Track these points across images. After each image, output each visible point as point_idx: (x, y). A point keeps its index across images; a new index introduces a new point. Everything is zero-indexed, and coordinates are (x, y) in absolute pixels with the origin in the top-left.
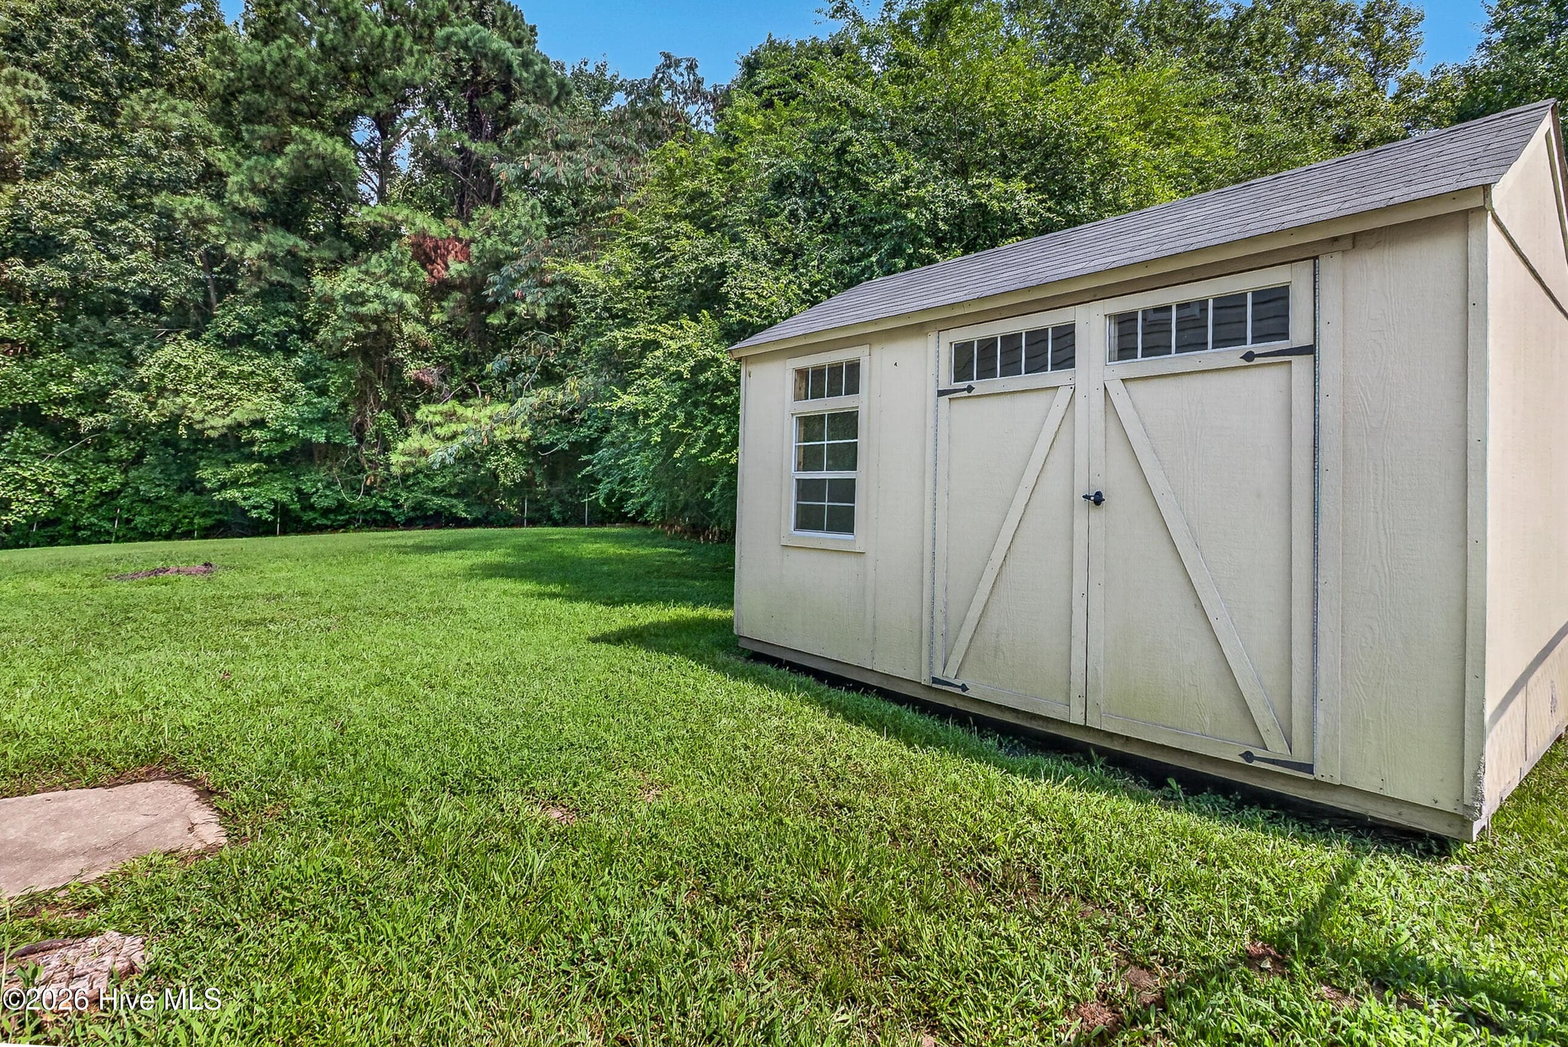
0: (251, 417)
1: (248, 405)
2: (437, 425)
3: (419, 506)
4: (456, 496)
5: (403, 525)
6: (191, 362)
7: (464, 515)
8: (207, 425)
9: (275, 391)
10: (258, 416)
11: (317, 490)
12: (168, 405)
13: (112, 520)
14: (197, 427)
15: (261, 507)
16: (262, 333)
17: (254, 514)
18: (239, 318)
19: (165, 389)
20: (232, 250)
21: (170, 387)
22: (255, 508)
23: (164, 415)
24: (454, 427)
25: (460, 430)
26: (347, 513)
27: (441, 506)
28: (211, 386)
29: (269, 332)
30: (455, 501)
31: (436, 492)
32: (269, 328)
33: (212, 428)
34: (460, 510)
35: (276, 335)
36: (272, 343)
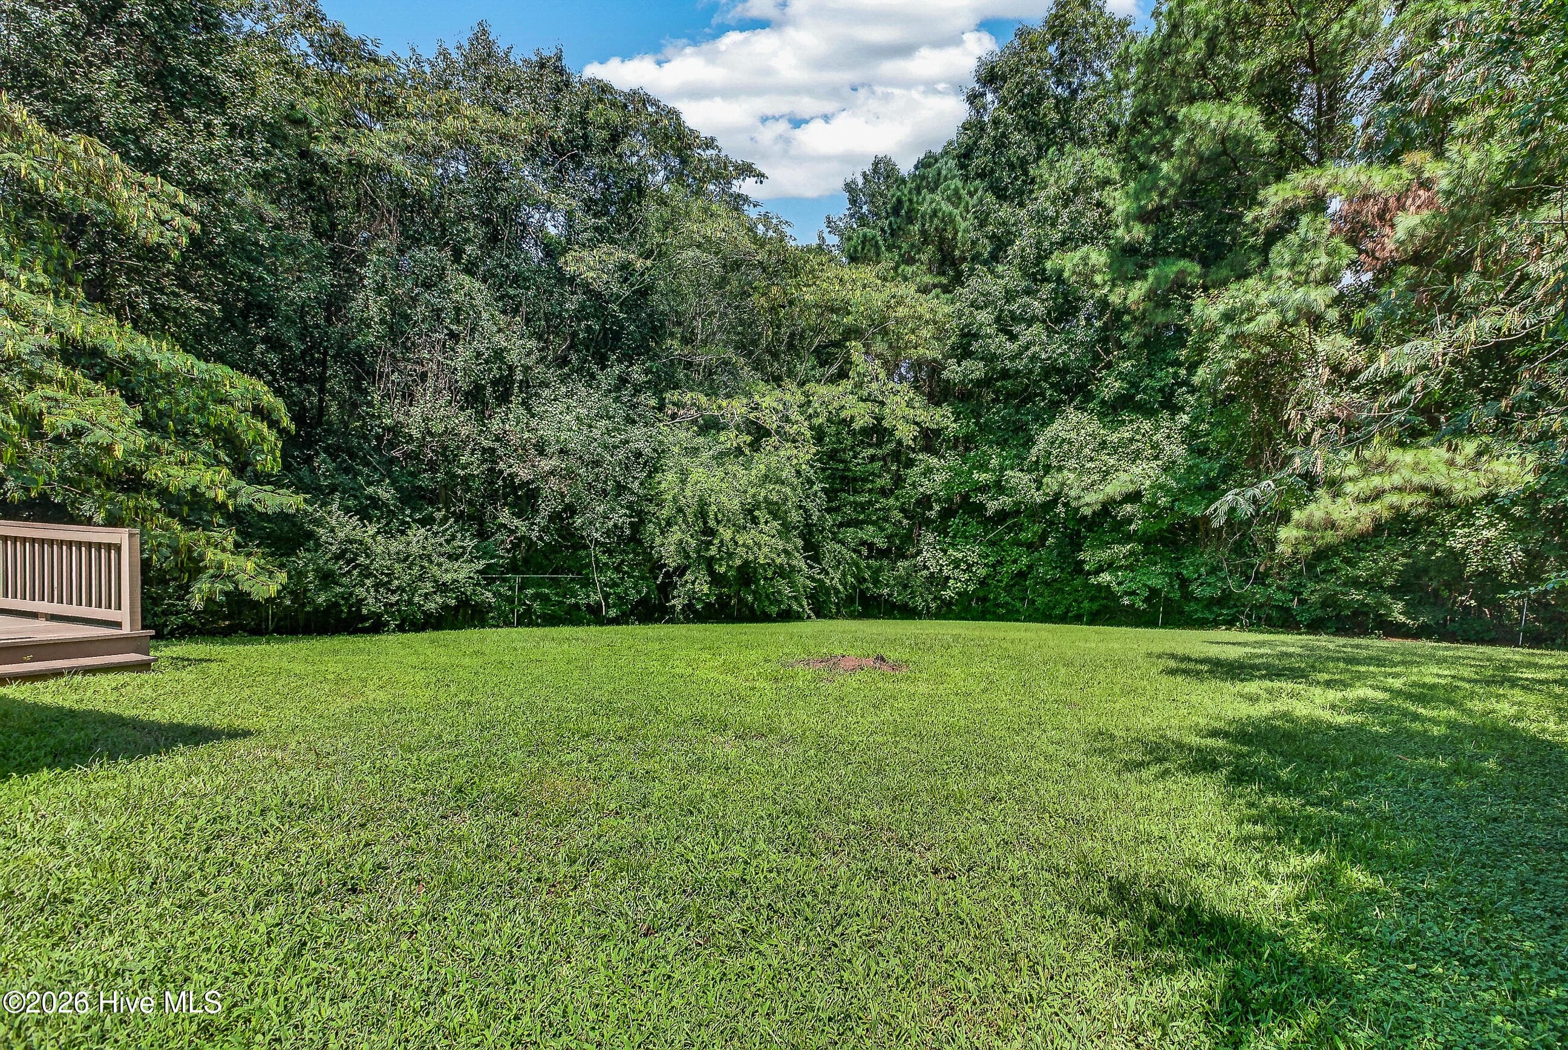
0: (1124, 490)
1: (1124, 476)
2: (1350, 479)
3: (1328, 602)
4: (1393, 591)
5: (1308, 627)
6: (1073, 435)
7: (1402, 618)
8: (1082, 501)
9: (1156, 458)
10: (1131, 488)
11: (1200, 576)
12: (1052, 483)
13: (1023, 599)
14: (1074, 504)
15: (1133, 593)
16: (1144, 391)
17: (1126, 601)
18: (1121, 376)
19: (1049, 466)
20: (1114, 299)
21: (1055, 464)
22: (1126, 593)
23: (1047, 494)
24: (1376, 481)
25: (1387, 486)
26: (1235, 606)
27: (1363, 604)
28: (1092, 459)
29: (1153, 388)
30: (1387, 598)
31: (1355, 583)
32: (1154, 383)
33: (1087, 504)
34: (1397, 613)
35: (1161, 390)
36: (1156, 401)
